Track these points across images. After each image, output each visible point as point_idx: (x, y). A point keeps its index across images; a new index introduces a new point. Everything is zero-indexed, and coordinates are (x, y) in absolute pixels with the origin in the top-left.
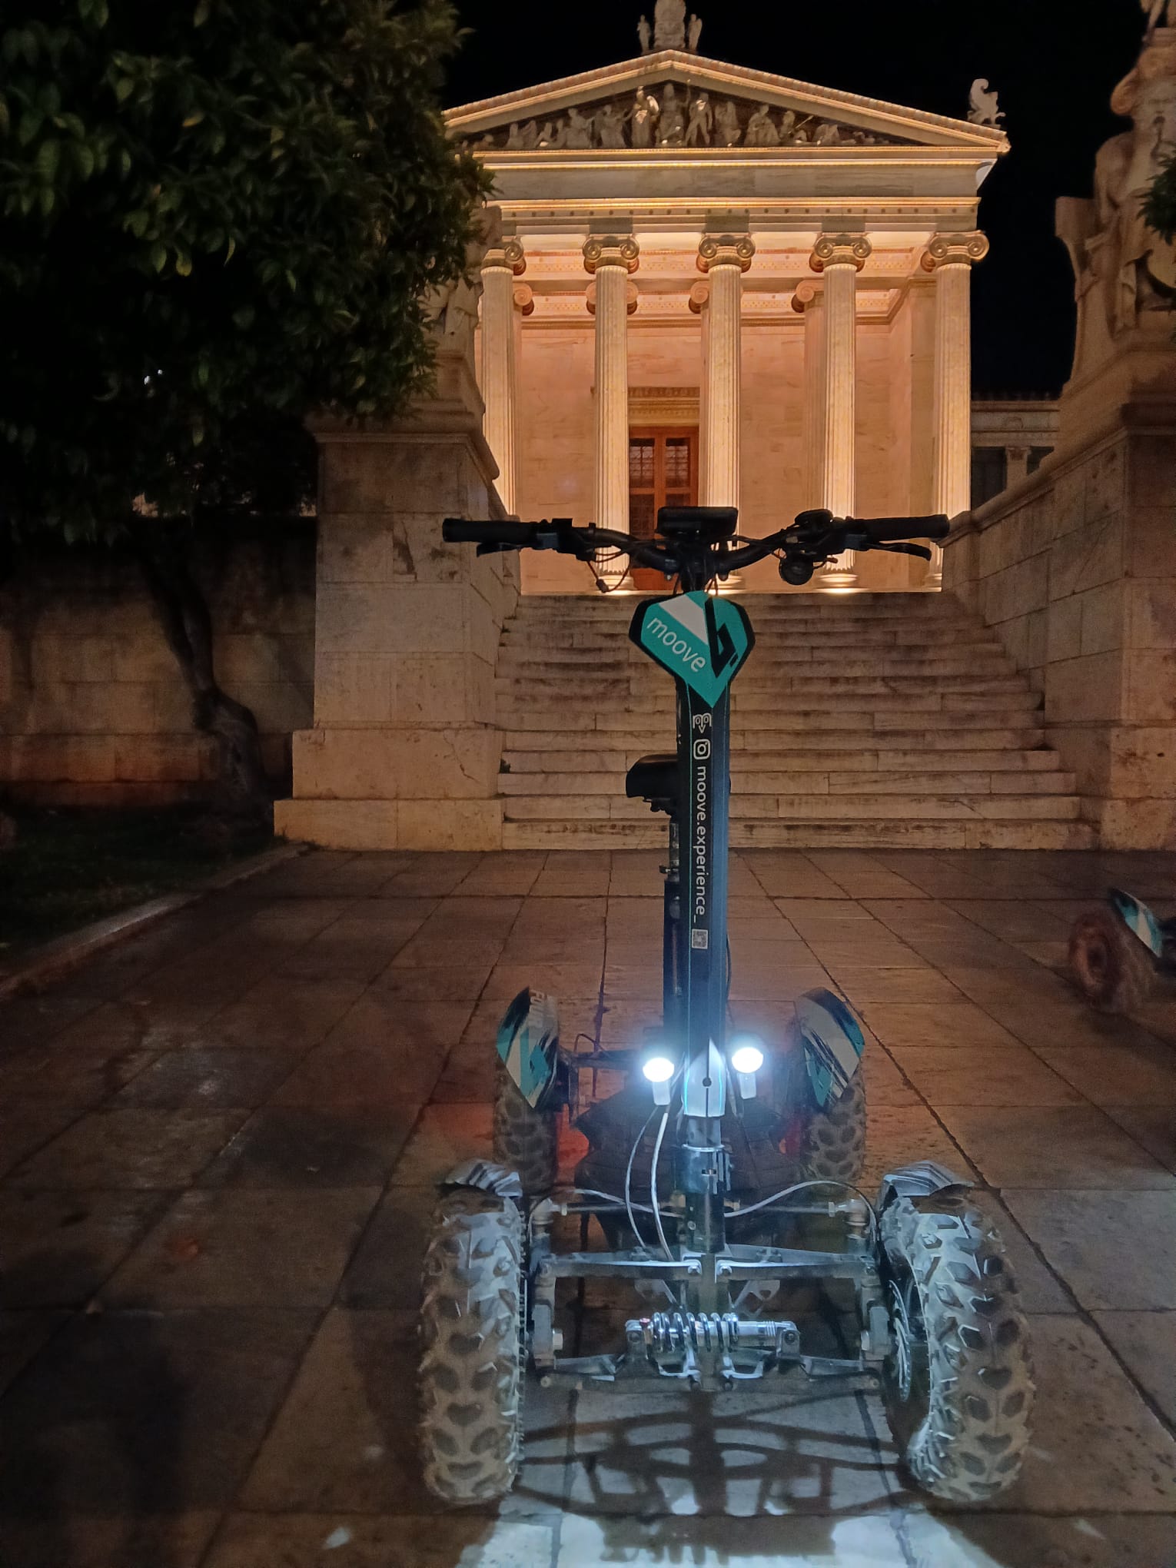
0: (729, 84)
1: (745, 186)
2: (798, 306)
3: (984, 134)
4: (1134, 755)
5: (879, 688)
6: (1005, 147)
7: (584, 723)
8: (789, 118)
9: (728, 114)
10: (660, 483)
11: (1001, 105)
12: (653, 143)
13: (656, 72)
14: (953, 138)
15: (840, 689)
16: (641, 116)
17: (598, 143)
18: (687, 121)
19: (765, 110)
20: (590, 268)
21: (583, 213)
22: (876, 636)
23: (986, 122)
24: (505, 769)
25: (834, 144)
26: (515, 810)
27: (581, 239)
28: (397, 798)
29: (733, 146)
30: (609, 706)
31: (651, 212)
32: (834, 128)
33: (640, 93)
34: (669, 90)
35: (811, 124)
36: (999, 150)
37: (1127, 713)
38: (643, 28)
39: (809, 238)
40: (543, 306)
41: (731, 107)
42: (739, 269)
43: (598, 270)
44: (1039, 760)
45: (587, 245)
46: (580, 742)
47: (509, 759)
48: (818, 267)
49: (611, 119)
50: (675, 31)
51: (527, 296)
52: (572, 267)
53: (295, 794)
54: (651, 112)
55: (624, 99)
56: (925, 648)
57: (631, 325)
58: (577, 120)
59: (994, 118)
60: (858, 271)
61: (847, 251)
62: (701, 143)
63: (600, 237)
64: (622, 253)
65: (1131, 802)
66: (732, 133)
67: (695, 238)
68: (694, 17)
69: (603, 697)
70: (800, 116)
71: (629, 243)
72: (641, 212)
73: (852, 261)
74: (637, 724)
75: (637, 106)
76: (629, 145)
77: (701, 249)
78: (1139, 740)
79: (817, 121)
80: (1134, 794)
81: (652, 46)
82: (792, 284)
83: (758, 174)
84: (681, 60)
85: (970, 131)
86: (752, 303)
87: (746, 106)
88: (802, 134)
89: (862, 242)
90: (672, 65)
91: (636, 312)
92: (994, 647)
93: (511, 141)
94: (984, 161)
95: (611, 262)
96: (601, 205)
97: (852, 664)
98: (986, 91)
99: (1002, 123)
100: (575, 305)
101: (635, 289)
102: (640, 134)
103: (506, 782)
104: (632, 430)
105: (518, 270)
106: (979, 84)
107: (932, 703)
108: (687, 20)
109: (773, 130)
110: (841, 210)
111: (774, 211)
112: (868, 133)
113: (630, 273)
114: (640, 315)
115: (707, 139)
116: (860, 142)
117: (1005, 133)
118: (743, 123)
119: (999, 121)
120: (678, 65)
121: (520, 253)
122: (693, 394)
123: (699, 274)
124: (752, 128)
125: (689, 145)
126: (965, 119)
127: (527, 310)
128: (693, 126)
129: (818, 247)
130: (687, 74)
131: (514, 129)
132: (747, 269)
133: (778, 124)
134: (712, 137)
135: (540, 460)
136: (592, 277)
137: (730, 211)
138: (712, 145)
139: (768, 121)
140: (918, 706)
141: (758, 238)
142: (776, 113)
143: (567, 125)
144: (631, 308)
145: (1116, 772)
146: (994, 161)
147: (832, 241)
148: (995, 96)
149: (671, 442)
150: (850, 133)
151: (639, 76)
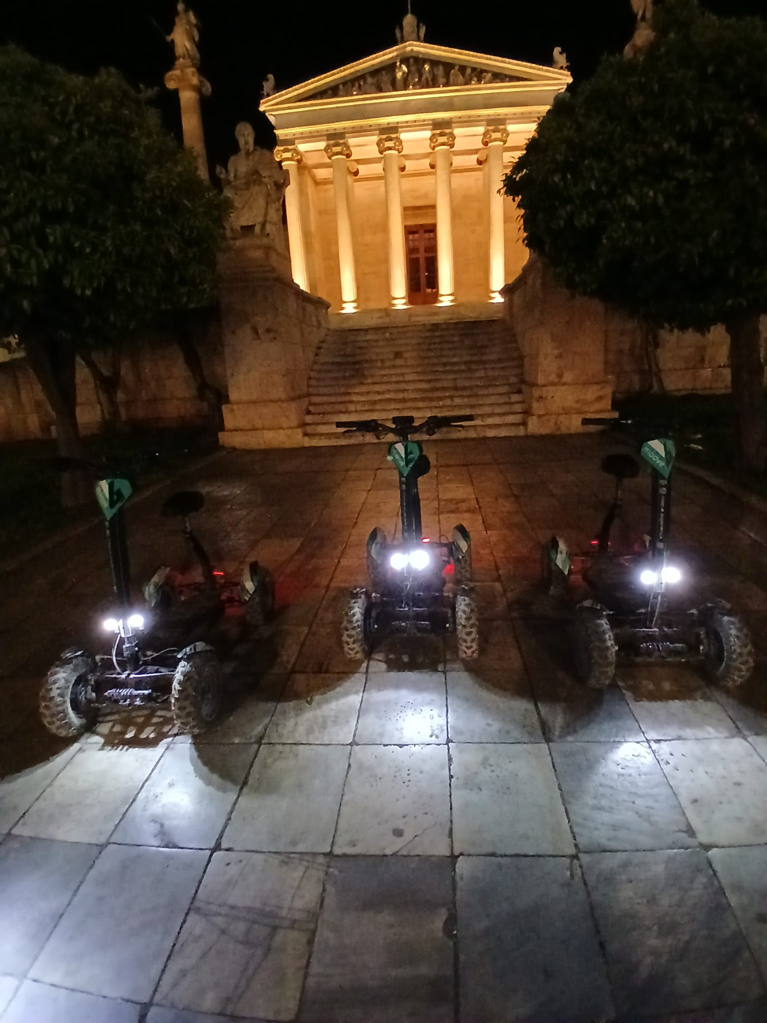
0: (440, 56)
1: (449, 106)
2: (480, 162)
3: (560, 74)
4: (542, 397)
5: (463, 367)
6: (570, 80)
7: (342, 390)
8: (469, 71)
9: (440, 70)
10: (422, 250)
11: (568, 59)
12: (405, 87)
13: (405, 53)
14: (544, 76)
15: (448, 368)
16: (399, 75)
17: (380, 90)
18: (421, 76)
19: (457, 68)
20: (381, 153)
21: (376, 125)
22: (468, 342)
23: (561, 68)
24: (309, 413)
25: (490, 82)
26: (309, 429)
27: (375, 138)
28: (263, 429)
29: (444, 86)
30: (353, 381)
31: (407, 122)
32: (490, 75)
33: (398, 64)
34: (412, 60)
35: (479, 74)
36: (567, 82)
37: (541, 380)
38: (397, 31)
39: (481, 130)
40: (363, 170)
41: (441, 68)
42: (448, 147)
43: (384, 153)
44: (515, 398)
45: (379, 140)
46: (340, 399)
47: (311, 408)
48: (486, 144)
49: (385, 78)
50: (412, 32)
51: (354, 167)
52: (373, 152)
53: (226, 429)
54: (404, 73)
55: (390, 67)
56: (486, 347)
57: (403, 176)
58: (370, 80)
59: (565, 66)
60: (504, 144)
61: (498, 135)
62: (428, 86)
63: (384, 137)
64: (395, 144)
65: (540, 416)
66: (442, 80)
67: (428, 134)
68: (421, 25)
69: (352, 377)
70: (474, 69)
71: (398, 139)
72: (402, 122)
73: (500, 140)
74: (364, 389)
75: (397, 71)
76: (395, 89)
77: (431, 139)
78: (544, 392)
79: (482, 71)
80: (541, 413)
81: (403, 40)
82: (476, 151)
83: (456, 100)
84: (416, 46)
85: (554, 73)
86: (458, 161)
87: (448, 66)
88: (475, 79)
89: (505, 130)
90: (412, 50)
91: (406, 170)
92: (513, 345)
93: (340, 93)
94: (562, 87)
95: (390, 149)
96: (384, 121)
97: (454, 356)
98: (560, 53)
99: (568, 68)
100: (377, 169)
101: (403, 159)
102: (399, 84)
103: (309, 419)
104: (406, 227)
105: (348, 156)
106: (557, 50)
107: (481, 373)
108: (418, 26)
109: (461, 78)
110: (494, 115)
111: (464, 117)
112: (506, 76)
113: (399, 153)
114: (407, 171)
115: (431, 83)
116: (502, 81)
117: (569, 73)
118: (447, 75)
119: (567, 67)
120: (415, 49)
121: (348, 147)
122: (432, 208)
123: (431, 151)
124: (452, 78)
125: (423, 87)
126: (551, 67)
127: (356, 173)
128: (424, 78)
129: (485, 134)
130: (419, 52)
131: (341, 86)
132: (453, 147)
133: (463, 74)
134: (433, 83)
135: (367, 245)
136: (382, 156)
137: (443, 119)
138: (434, 87)
139: (459, 73)
140: (477, 375)
141: (457, 131)
142: (463, 69)
143: (365, 82)
144: (403, 169)
145: (535, 405)
146: (565, 87)
147: (491, 130)
148: (565, 55)
149: (425, 232)
150: (499, 76)
151: (397, 56)
